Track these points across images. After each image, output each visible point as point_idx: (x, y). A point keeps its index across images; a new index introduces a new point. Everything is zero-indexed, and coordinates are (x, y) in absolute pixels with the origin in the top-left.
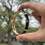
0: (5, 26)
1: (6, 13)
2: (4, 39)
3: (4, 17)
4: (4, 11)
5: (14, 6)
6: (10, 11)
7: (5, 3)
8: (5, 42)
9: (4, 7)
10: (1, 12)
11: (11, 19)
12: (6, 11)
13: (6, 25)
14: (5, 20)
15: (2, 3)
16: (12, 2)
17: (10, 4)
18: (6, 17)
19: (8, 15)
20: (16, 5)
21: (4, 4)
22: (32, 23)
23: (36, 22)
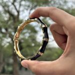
1: (9, 23)
2: (6, 67)
3: (6, 30)
4: (6, 19)
6: (16, 20)
7: (8, 6)
13: (9, 43)
14: (8, 35)
15: (3, 7)
16: (20, 5)
17: (16, 9)
18: (10, 30)
19: (13, 27)
21: (6, 9)
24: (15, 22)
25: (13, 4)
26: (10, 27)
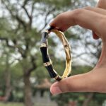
0: (17, 62)
1: (19, 33)
2: (14, 92)
3: (15, 42)
5: (37, 16)
6: (27, 29)
7: (17, 10)
8: (18, 98)
9: (13, 20)
10: (8, 32)
11: (30, 47)
12: (19, 28)
13: (19, 60)
14: (17, 49)
15: (11, 11)
16: (33, 8)
18: (19, 42)
19: (23, 38)
20: (42, 14)
22: (79, 56)
23: (86, 53)
24: (25, 31)
25: (23, 7)
26: (19, 38)
